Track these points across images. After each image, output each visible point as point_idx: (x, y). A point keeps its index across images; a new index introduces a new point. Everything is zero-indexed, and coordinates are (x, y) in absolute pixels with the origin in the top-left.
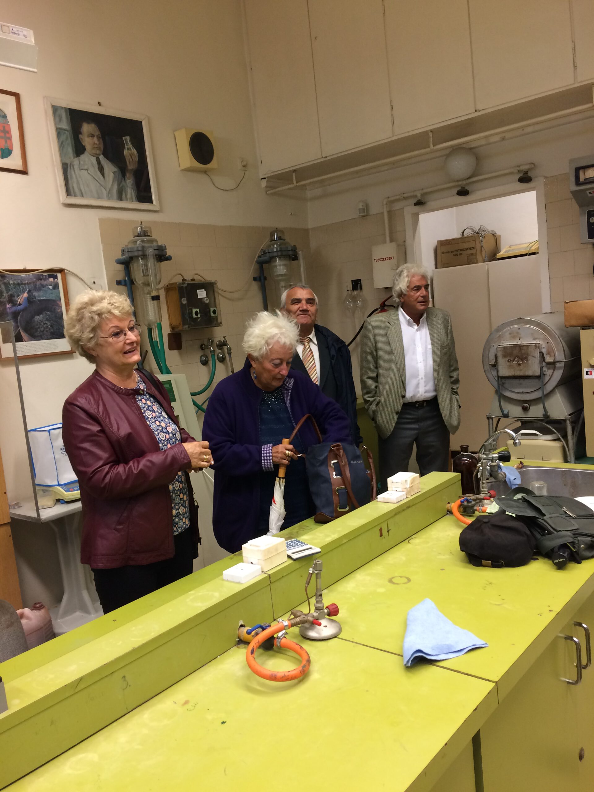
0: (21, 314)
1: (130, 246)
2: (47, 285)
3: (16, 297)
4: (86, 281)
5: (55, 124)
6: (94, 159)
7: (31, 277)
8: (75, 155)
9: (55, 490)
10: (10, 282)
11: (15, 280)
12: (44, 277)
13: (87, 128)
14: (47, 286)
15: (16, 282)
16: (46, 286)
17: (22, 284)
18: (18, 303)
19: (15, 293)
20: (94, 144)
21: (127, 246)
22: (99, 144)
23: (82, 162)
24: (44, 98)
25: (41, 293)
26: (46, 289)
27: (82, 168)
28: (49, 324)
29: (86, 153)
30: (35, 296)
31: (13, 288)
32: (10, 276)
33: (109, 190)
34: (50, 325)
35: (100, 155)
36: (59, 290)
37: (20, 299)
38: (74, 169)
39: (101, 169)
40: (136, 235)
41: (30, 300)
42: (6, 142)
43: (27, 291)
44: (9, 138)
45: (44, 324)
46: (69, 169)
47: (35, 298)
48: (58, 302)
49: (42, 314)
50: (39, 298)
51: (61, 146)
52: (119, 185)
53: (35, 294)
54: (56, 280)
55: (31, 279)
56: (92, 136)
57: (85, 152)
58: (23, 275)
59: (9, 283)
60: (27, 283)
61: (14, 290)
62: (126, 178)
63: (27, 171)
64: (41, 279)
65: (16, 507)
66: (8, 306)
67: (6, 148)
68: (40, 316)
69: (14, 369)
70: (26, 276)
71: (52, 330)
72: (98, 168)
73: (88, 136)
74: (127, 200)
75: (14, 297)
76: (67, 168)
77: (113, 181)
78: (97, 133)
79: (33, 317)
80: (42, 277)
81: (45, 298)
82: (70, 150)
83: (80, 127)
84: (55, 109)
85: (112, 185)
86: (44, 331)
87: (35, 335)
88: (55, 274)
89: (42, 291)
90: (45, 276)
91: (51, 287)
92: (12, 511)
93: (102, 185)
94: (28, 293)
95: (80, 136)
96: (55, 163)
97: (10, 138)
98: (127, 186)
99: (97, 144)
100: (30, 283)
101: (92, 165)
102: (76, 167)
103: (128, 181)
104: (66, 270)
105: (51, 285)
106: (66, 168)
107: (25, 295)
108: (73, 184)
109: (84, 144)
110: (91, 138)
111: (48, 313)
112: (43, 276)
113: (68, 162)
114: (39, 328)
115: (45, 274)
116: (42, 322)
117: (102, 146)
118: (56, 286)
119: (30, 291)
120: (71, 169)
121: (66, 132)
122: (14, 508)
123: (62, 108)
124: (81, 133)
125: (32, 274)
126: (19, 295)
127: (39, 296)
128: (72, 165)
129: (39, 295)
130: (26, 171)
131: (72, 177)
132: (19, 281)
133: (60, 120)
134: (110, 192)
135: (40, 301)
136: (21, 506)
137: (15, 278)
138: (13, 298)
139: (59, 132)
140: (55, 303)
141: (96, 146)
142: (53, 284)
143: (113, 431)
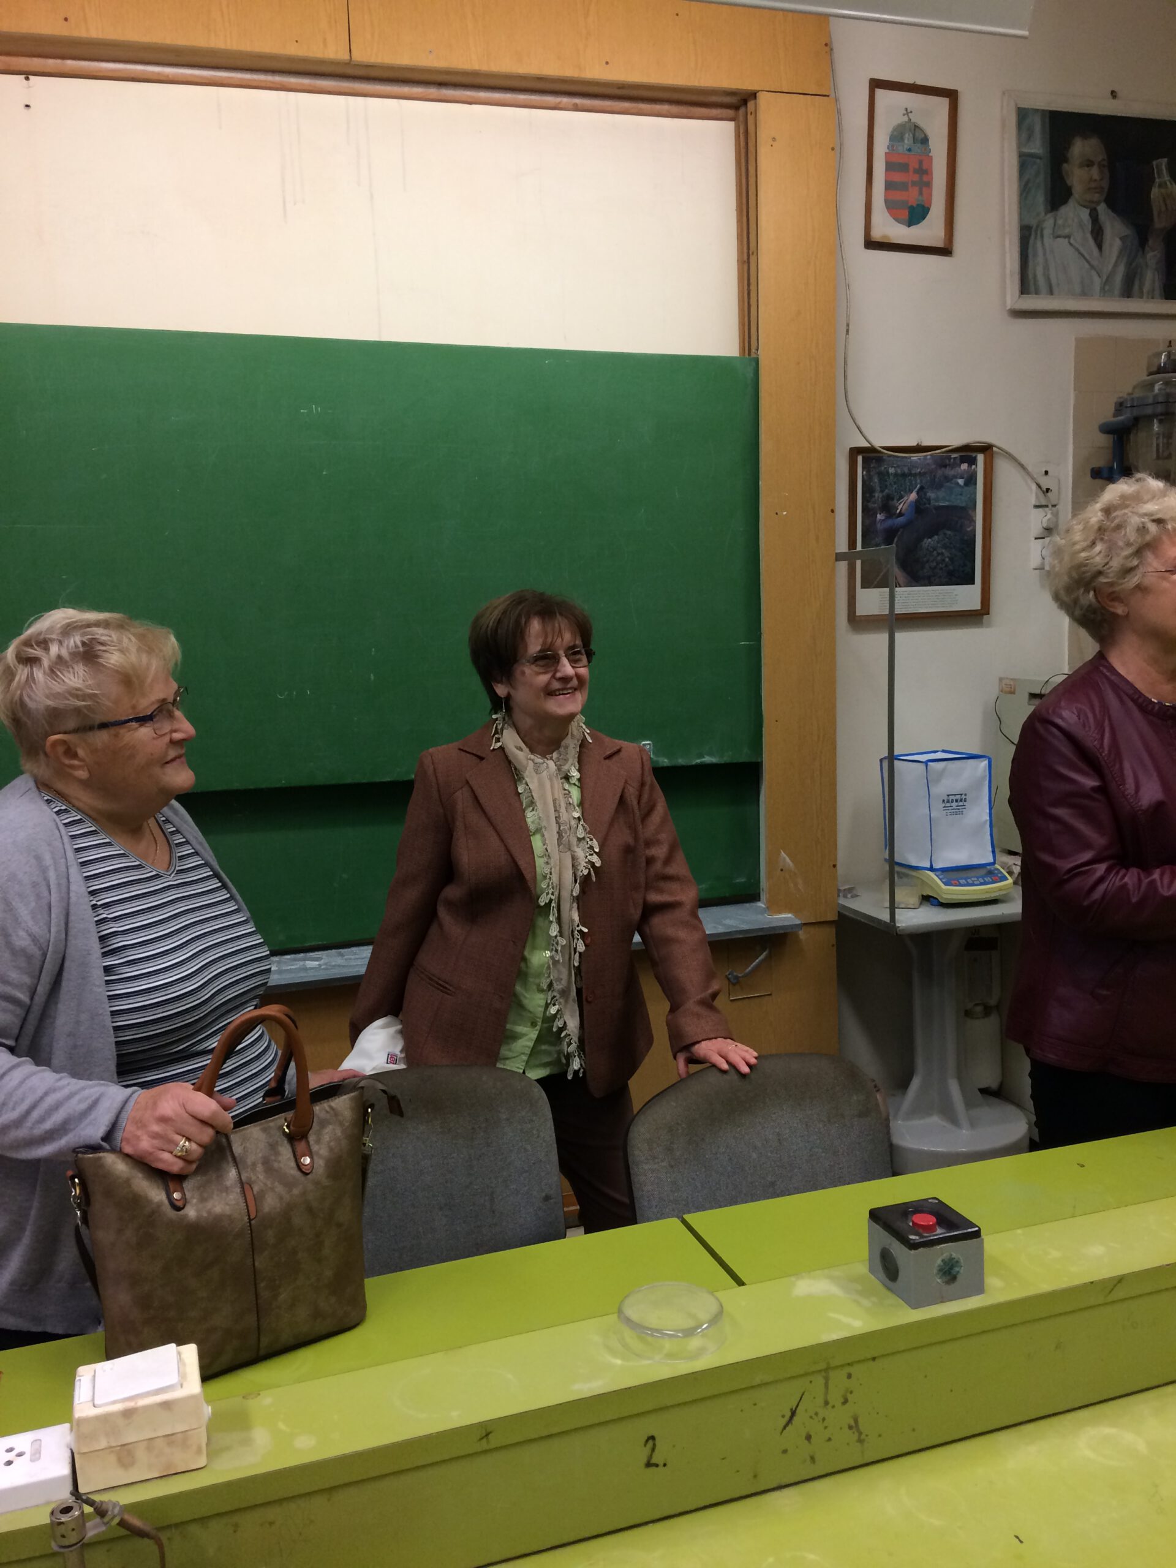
0: (899, 533)
1: (1138, 394)
2: (955, 477)
3: (895, 501)
4: (1030, 469)
5: (1020, 145)
6: (1085, 214)
7: (928, 461)
8: (1049, 208)
9: (921, 877)
10: (890, 471)
11: (898, 466)
12: (952, 460)
13: (1081, 148)
14: (954, 480)
15: (899, 471)
16: (952, 480)
17: (910, 474)
18: (898, 511)
19: (896, 492)
20: (1091, 180)
21: (1132, 394)
22: (1101, 180)
23: (1060, 222)
24: (1004, 93)
25: (941, 493)
26: (953, 485)
27: (1060, 233)
28: (947, 554)
29: (1071, 203)
30: (929, 500)
31: (892, 483)
32: (891, 458)
33: (1108, 277)
34: (948, 557)
35: (1098, 203)
36: (976, 488)
37: (902, 505)
38: (1042, 236)
39: (1098, 233)
40: (1155, 369)
41: (919, 508)
42: (921, 193)
43: (916, 490)
44: (926, 185)
45: (939, 554)
46: (1033, 237)
47: (929, 504)
48: (970, 512)
49: (937, 535)
50: (937, 504)
51: (1025, 191)
52: (1129, 264)
53: (931, 495)
54: (973, 467)
55: (928, 464)
56: (1089, 164)
57: (1070, 200)
58: (915, 457)
59: (888, 473)
60: (920, 472)
61: (895, 486)
62: (1147, 248)
63: (952, 249)
64: (945, 466)
65: (849, 896)
66: (879, 517)
67: (918, 205)
68: (933, 539)
69: (884, 637)
70: (919, 459)
71: (951, 568)
72: (1092, 232)
73: (1081, 166)
74: (1141, 297)
75: (893, 499)
76: (1030, 235)
77: (1118, 257)
78: (1101, 156)
79: (920, 540)
80: (947, 461)
81: (947, 504)
82: (1040, 198)
83: (1067, 145)
84: (1023, 114)
85: (1116, 265)
86: (935, 568)
87: (917, 575)
88: (974, 455)
89: (943, 489)
90: (955, 458)
91: (961, 482)
92: (842, 901)
93: (1092, 267)
94: (918, 493)
95: (1065, 165)
96: (1007, 227)
97: (929, 185)
98: (1147, 266)
99: (1096, 180)
100: (925, 473)
101: (1081, 225)
102: (1047, 232)
103: (1150, 255)
104: (995, 446)
105: (963, 478)
106: (1027, 236)
107: (913, 496)
108: (1037, 269)
109: (1069, 183)
110: (1086, 168)
111: (949, 532)
112: (949, 458)
113: (1033, 223)
114: (928, 561)
115: (954, 455)
116: (935, 550)
117: (1105, 184)
118: (971, 480)
119: (922, 488)
120: (1036, 238)
121: (1038, 161)
122: (845, 896)
123: (1037, 110)
124: (1066, 160)
125: (931, 455)
126: (901, 497)
127: (937, 500)
128: (1040, 227)
129: (939, 498)
130: (950, 249)
131: (1035, 255)
132: (906, 470)
133: (1030, 137)
134: (1108, 280)
135: (938, 508)
136: (858, 896)
137: (899, 463)
138: (891, 503)
139: (1025, 161)
140: (965, 512)
141: (1093, 185)
142: (965, 476)
143: (1126, 793)
